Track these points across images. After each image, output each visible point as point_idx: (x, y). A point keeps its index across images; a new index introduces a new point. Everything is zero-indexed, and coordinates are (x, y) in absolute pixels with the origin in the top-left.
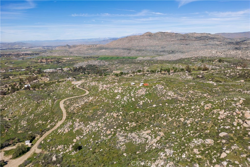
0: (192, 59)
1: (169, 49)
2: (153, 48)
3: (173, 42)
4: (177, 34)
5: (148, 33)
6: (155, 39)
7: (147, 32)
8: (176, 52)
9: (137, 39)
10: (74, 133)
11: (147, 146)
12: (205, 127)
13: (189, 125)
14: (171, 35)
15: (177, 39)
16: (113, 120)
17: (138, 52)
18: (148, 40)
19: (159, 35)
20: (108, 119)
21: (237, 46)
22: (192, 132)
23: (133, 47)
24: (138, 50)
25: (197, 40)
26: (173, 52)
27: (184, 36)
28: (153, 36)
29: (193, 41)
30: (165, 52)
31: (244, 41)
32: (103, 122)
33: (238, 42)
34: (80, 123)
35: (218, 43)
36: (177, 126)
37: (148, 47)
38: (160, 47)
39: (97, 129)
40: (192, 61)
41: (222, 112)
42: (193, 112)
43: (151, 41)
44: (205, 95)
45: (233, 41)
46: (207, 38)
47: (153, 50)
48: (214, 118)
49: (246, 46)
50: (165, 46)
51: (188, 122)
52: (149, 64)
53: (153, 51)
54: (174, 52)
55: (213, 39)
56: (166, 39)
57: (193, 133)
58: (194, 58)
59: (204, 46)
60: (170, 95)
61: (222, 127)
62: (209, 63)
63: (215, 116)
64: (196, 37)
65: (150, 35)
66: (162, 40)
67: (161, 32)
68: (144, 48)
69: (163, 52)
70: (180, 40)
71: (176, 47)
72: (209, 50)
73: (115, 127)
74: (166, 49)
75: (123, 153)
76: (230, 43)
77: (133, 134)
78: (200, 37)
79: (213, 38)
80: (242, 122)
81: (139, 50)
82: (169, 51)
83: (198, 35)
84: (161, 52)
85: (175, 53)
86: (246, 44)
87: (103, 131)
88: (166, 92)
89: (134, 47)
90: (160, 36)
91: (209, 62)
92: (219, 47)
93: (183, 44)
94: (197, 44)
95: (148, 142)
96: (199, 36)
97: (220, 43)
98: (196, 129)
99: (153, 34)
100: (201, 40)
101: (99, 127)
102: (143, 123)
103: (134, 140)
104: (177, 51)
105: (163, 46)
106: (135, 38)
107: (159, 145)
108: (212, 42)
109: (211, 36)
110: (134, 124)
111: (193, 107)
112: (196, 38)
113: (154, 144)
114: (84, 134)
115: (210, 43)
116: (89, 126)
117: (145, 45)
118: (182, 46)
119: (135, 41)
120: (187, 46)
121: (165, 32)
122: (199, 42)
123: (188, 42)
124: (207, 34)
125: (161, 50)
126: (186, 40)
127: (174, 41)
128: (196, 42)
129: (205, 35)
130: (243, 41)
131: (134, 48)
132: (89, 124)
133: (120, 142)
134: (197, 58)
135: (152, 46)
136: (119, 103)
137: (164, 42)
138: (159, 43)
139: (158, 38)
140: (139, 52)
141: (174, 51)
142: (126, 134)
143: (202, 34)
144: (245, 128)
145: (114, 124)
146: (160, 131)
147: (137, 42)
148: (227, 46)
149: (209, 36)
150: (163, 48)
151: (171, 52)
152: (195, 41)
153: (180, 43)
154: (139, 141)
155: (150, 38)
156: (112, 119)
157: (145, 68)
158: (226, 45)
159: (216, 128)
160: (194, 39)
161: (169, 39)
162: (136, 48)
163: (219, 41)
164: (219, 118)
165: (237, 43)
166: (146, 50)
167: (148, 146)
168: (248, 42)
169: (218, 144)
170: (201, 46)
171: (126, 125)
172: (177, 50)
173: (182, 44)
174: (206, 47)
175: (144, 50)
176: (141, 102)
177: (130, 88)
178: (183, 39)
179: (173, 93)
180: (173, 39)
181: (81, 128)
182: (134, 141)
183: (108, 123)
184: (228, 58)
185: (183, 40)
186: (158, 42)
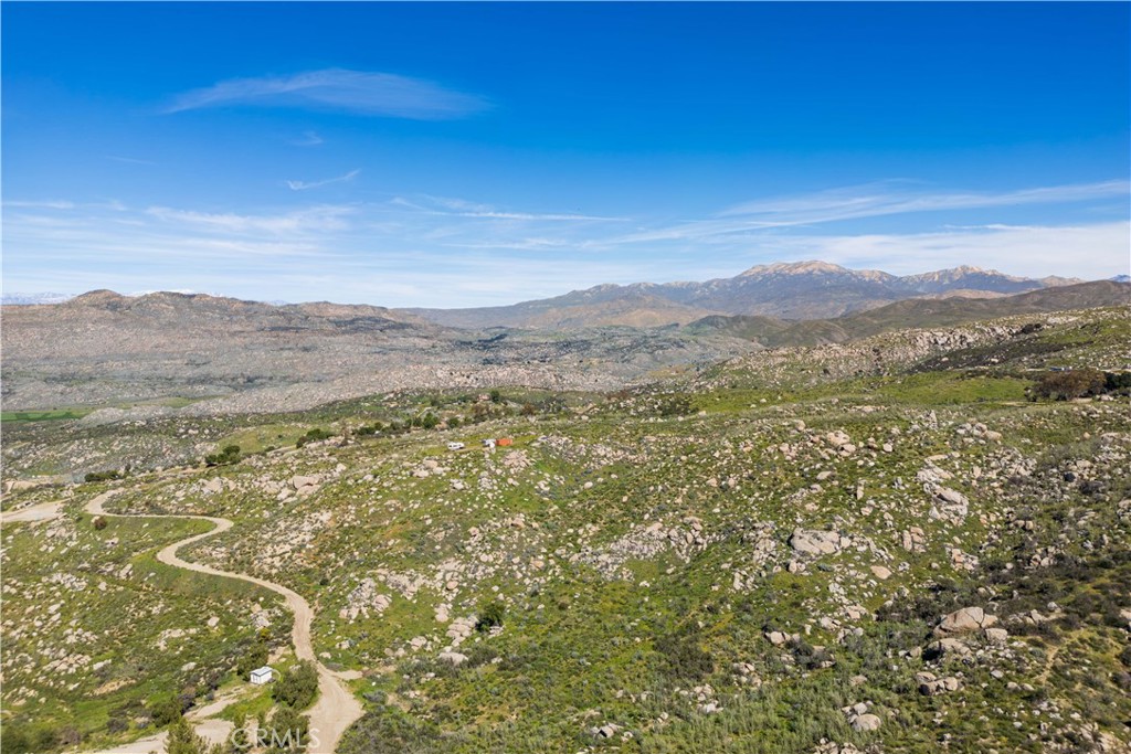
0: (386, 398)
1: (228, 370)
2: (141, 368)
3: (238, 340)
4: (253, 303)
5: (103, 295)
6: (147, 326)
7: (95, 292)
8: (264, 381)
9: (41, 325)
10: (415, 602)
11: (678, 552)
12: (776, 479)
13: (738, 488)
14: (226, 309)
15: (256, 324)
16: (523, 535)
17: (61, 387)
18: (105, 330)
19: (164, 305)
20: (503, 537)
21: (490, 355)
22: (757, 495)
23: (15, 364)
24: (54, 379)
25: (344, 333)
26: (250, 380)
27: (283, 314)
28: (129, 308)
29: (327, 335)
30: (211, 383)
31: (502, 337)
32: (492, 550)
33: (486, 341)
34: (408, 573)
35: (423, 343)
36: (711, 498)
37: (110, 363)
38: (178, 362)
39: (491, 570)
40: (392, 406)
41: (785, 447)
42: (725, 462)
43: (126, 334)
44: (691, 439)
45: (469, 338)
46: (378, 326)
47: (147, 374)
48: (778, 461)
49: (512, 354)
50: (206, 357)
51: (731, 482)
52: (207, 431)
53: (151, 381)
54: (258, 381)
55: (403, 328)
56: (204, 324)
57: (761, 496)
58: (392, 395)
59: (377, 356)
60: (605, 456)
61: (806, 470)
62: (464, 407)
63: (776, 458)
64: (337, 320)
65: (112, 306)
66: (185, 328)
67: (174, 294)
68: (87, 368)
69: (202, 382)
70: (273, 329)
71: (260, 359)
72: (425, 368)
73: (544, 550)
74: (216, 371)
75: (636, 584)
76: (464, 345)
77: (624, 542)
78: (352, 322)
79: (402, 326)
80: (835, 453)
81: (63, 379)
82: (233, 379)
83: (342, 312)
84: (190, 381)
85: (262, 384)
86: (511, 347)
87: (515, 568)
88: (588, 452)
89: (23, 360)
90: (169, 313)
91: (463, 404)
92: (432, 358)
93: (290, 349)
94: (347, 348)
95: (673, 544)
96: (347, 316)
97: (431, 343)
98: (761, 489)
99: (129, 300)
100: (357, 330)
101: (488, 564)
102: (612, 522)
103: (635, 553)
104: (271, 378)
105: (193, 358)
106: (21, 315)
107: (714, 535)
108: (401, 342)
109: (392, 319)
110: (593, 529)
111: (717, 455)
112: (338, 324)
113: (700, 540)
114: (450, 598)
115: (395, 342)
116: (444, 576)
117: (92, 353)
118: (285, 354)
119: (28, 331)
120: (308, 355)
121: (194, 296)
122: (352, 337)
123: (310, 340)
124: (373, 308)
125: (190, 373)
126: (298, 330)
127: (246, 335)
128: (340, 338)
129: (369, 313)
130: (497, 338)
131: (30, 369)
132: (436, 571)
133: (607, 566)
134: (403, 395)
135: (132, 357)
136: (477, 499)
137: (197, 340)
138: (173, 343)
139: (158, 318)
140: (68, 386)
141: (257, 378)
142: (601, 548)
143: (356, 307)
144: (846, 458)
145: (534, 543)
146: (682, 516)
147: (42, 335)
148: (456, 352)
149: (384, 316)
150: (198, 365)
151: (241, 380)
152: (333, 334)
153: (276, 343)
154: (652, 551)
155: (115, 321)
156: (516, 532)
157: (198, 446)
158: (453, 350)
159: (797, 474)
160: (330, 327)
161: (218, 326)
162: (42, 369)
163: (426, 337)
164: (788, 458)
165: (485, 345)
166: (108, 378)
167: (684, 552)
168: (515, 339)
169: (830, 489)
170: (368, 356)
171: (567, 537)
172: (269, 374)
173: (282, 349)
174: (385, 358)
175: (91, 379)
176: (542, 484)
177: (464, 456)
178: (285, 324)
179: (609, 449)
180: (237, 328)
181: (422, 586)
182: (637, 556)
183: (515, 546)
184: (511, 390)
185: (287, 329)
186: (164, 340)
